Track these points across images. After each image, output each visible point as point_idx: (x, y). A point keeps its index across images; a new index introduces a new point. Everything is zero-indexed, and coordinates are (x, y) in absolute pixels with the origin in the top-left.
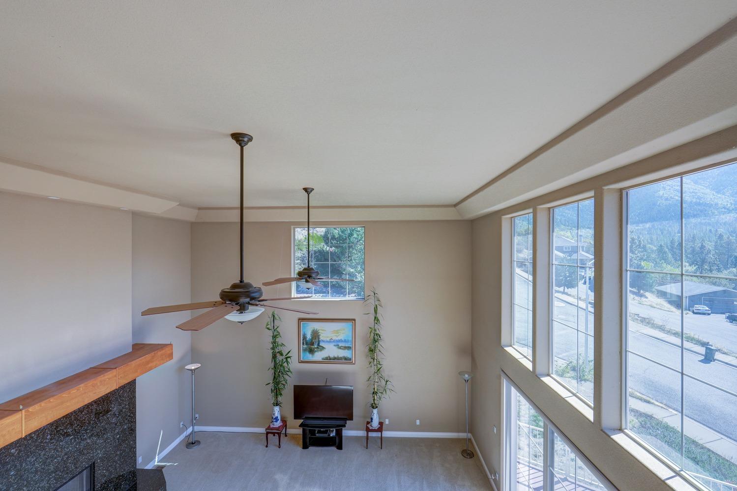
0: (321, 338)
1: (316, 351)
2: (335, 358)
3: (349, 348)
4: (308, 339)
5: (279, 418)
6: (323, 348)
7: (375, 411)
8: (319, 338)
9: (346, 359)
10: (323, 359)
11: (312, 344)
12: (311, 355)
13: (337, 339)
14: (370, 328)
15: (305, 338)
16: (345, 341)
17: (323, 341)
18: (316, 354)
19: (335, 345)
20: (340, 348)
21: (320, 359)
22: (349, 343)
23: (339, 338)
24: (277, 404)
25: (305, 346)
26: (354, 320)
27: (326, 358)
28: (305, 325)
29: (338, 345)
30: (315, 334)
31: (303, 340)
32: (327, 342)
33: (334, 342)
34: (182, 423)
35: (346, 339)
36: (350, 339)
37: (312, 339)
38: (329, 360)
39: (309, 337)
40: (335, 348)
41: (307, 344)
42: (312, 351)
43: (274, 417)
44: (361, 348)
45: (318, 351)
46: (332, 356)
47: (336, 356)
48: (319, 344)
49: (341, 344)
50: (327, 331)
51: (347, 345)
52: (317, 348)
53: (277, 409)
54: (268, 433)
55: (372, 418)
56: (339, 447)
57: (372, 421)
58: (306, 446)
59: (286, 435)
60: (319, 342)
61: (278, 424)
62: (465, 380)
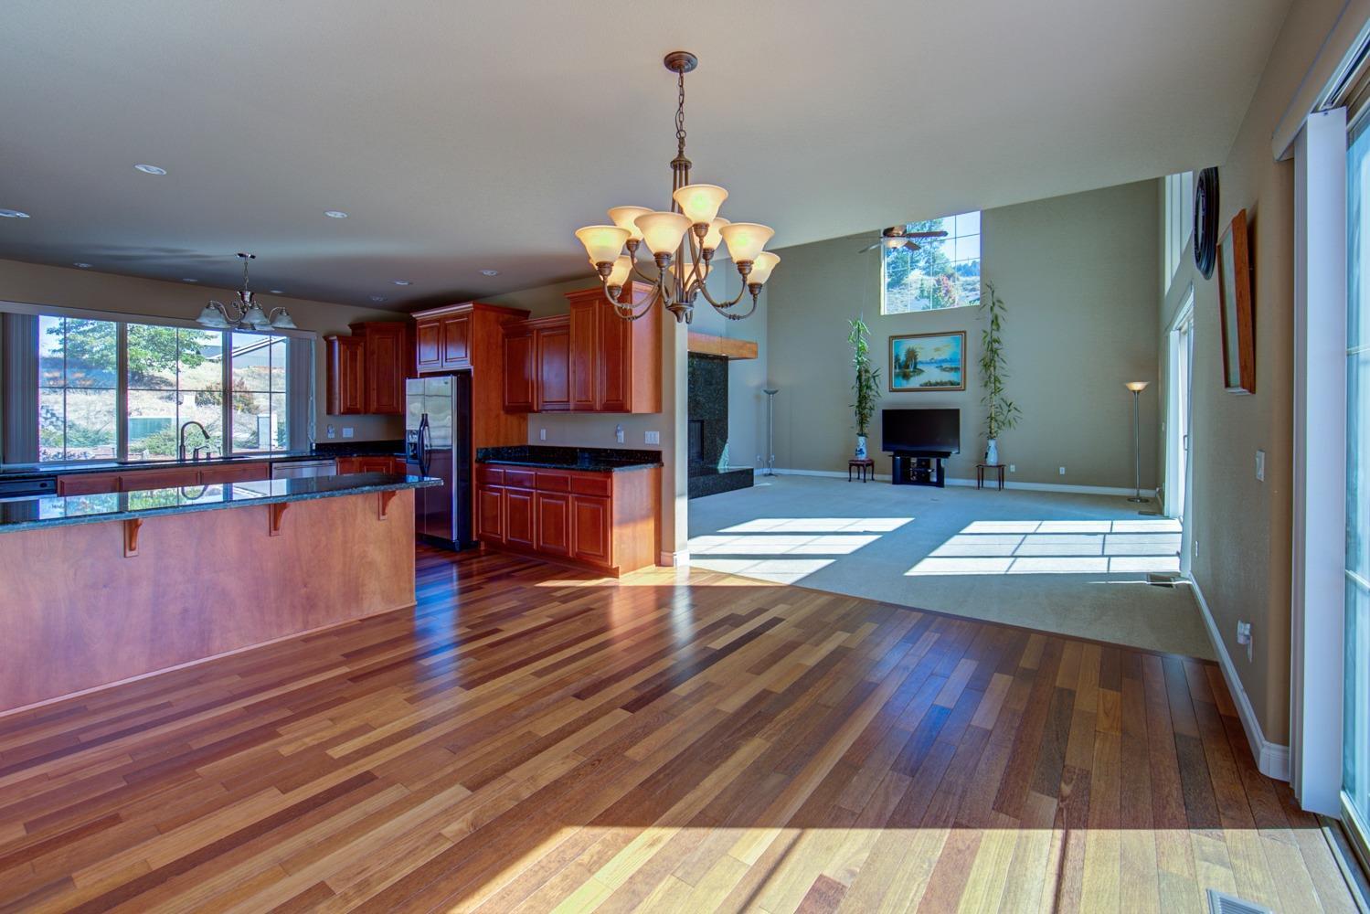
0: (919, 359)
1: (911, 376)
2: (937, 384)
3: (956, 369)
4: (901, 361)
5: (864, 450)
6: (921, 371)
7: (992, 443)
8: (915, 359)
9: (952, 383)
10: (921, 385)
11: (906, 367)
12: (905, 381)
13: (940, 358)
14: (985, 332)
15: (897, 359)
16: (951, 361)
17: (922, 363)
18: (912, 379)
19: (937, 367)
20: (944, 370)
21: (917, 386)
22: (957, 363)
23: (943, 357)
24: (861, 435)
25: (898, 370)
26: (965, 332)
27: (926, 385)
28: (898, 344)
29: (942, 366)
30: (912, 355)
31: (895, 362)
32: (927, 363)
33: (936, 362)
34: (758, 457)
35: (953, 357)
36: (959, 357)
37: (906, 362)
38: (930, 387)
39: (902, 358)
40: (938, 371)
41: (900, 367)
42: (906, 376)
43: (858, 449)
44: (973, 369)
45: (914, 376)
46: (933, 381)
47: (939, 381)
48: (915, 367)
49: (945, 365)
50: (927, 350)
51: (953, 366)
52: (914, 372)
53: (862, 439)
54: (851, 465)
55: (987, 454)
56: (940, 484)
57: (986, 457)
58: (895, 482)
59: (873, 479)
60: (916, 364)
61: (863, 457)
62: (1134, 391)
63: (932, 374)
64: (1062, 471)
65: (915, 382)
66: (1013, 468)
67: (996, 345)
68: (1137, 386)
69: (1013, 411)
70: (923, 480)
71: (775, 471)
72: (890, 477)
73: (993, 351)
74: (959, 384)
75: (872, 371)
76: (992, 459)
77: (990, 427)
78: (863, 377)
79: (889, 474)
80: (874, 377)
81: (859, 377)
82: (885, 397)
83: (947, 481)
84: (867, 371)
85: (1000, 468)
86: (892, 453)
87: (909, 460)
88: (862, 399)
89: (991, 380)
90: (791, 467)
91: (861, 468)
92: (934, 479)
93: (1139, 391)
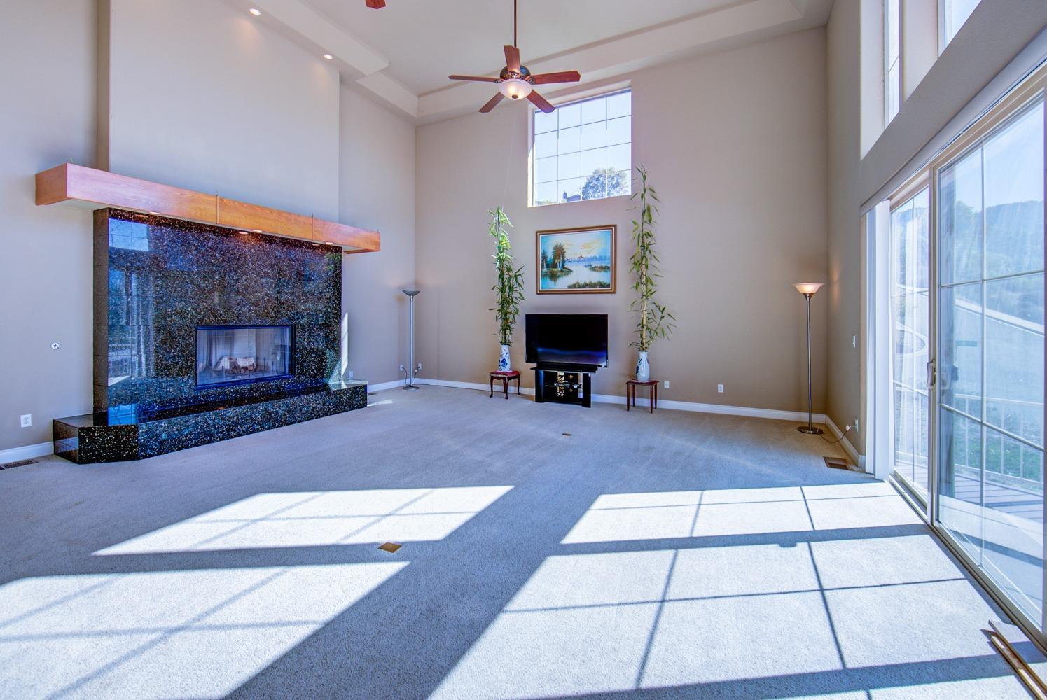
0: (567, 256)
1: (559, 276)
2: (586, 285)
3: (606, 269)
4: (548, 260)
5: (508, 361)
6: (570, 271)
7: (643, 356)
8: (563, 257)
9: (602, 285)
10: (569, 287)
11: (554, 265)
12: (553, 282)
13: (589, 256)
14: (635, 223)
15: (544, 257)
16: (601, 259)
17: (570, 261)
18: (560, 280)
19: (586, 266)
20: (593, 269)
21: (565, 288)
22: (607, 262)
23: (592, 255)
24: (505, 343)
25: (545, 270)
26: (615, 226)
27: (574, 286)
28: (545, 239)
29: (591, 265)
30: (559, 252)
31: (542, 261)
32: (575, 261)
33: (584, 261)
34: (402, 366)
35: (603, 255)
36: (609, 254)
37: (554, 260)
38: (576, 289)
39: (550, 256)
40: (587, 270)
41: (547, 266)
42: (554, 277)
43: (501, 360)
44: (624, 268)
46: (581, 282)
47: (588, 282)
48: (563, 265)
49: (594, 264)
50: (576, 246)
51: (603, 265)
52: (561, 271)
53: (505, 349)
54: (493, 378)
55: (638, 368)
56: (586, 402)
57: (637, 372)
58: (539, 398)
59: (519, 394)
60: (564, 262)
61: (506, 369)
62: (805, 295)
63: (581, 275)
64: (721, 388)
65: (563, 283)
66: (667, 384)
67: (647, 240)
68: (809, 288)
69: (667, 317)
70: (570, 398)
71: (416, 381)
72: (533, 392)
73: (645, 247)
74: (608, 286)
75: (514, 270)
76: (644, 375)
77: (641, 336)
78: (506, 276)
79: (531, 387)
80: (516, 276)
81: (501, 277)
82: (531, 301)
83: (595, 398)
84: (509, 270)
85: (652, 383)
86: (535, 365)
87: (557, 373)
88: (505, 303)
89: (644, 283)
90: (438, 379)
91: (505, 380)
92: (581, 395)
93: (811, 295)
